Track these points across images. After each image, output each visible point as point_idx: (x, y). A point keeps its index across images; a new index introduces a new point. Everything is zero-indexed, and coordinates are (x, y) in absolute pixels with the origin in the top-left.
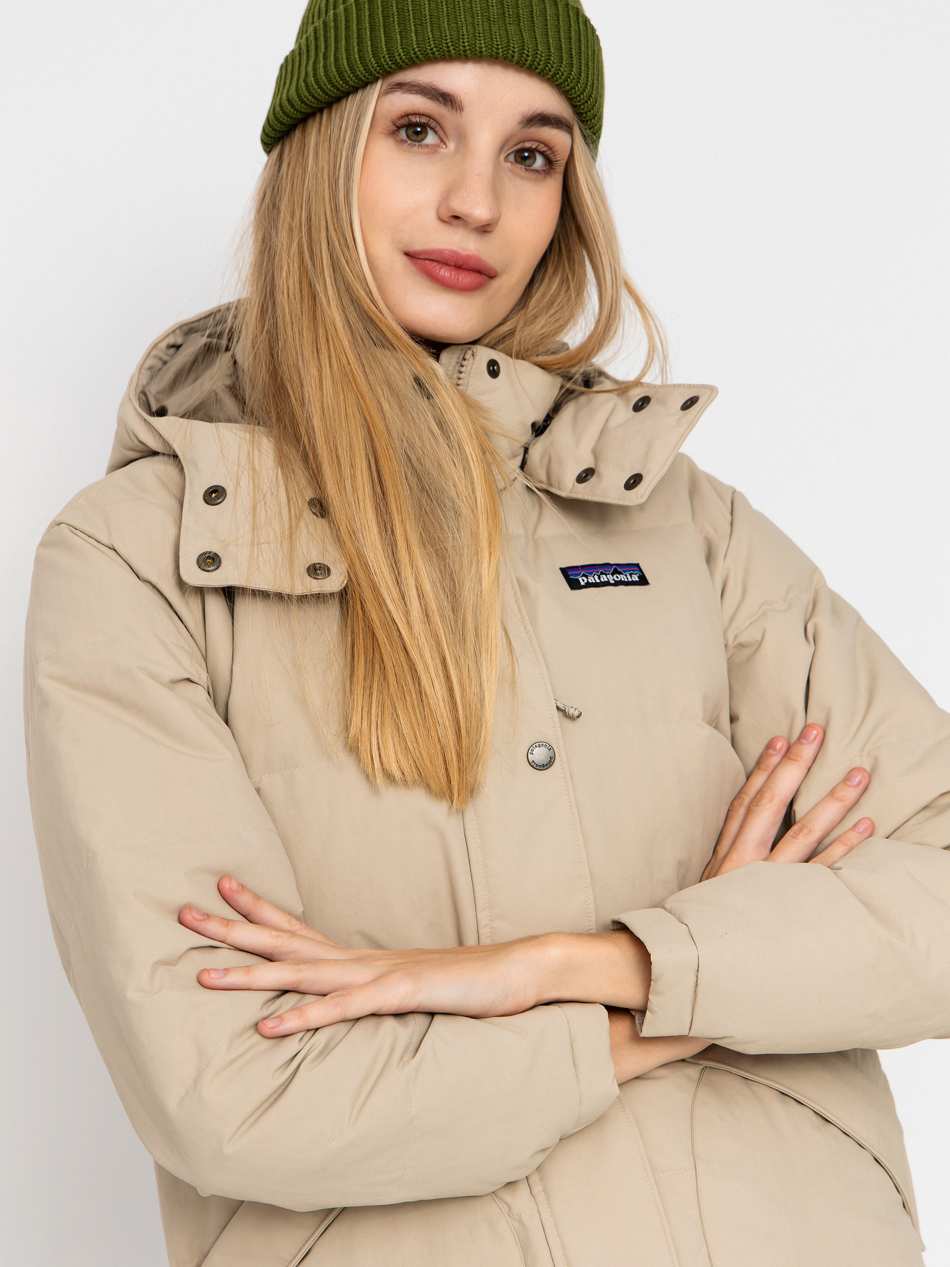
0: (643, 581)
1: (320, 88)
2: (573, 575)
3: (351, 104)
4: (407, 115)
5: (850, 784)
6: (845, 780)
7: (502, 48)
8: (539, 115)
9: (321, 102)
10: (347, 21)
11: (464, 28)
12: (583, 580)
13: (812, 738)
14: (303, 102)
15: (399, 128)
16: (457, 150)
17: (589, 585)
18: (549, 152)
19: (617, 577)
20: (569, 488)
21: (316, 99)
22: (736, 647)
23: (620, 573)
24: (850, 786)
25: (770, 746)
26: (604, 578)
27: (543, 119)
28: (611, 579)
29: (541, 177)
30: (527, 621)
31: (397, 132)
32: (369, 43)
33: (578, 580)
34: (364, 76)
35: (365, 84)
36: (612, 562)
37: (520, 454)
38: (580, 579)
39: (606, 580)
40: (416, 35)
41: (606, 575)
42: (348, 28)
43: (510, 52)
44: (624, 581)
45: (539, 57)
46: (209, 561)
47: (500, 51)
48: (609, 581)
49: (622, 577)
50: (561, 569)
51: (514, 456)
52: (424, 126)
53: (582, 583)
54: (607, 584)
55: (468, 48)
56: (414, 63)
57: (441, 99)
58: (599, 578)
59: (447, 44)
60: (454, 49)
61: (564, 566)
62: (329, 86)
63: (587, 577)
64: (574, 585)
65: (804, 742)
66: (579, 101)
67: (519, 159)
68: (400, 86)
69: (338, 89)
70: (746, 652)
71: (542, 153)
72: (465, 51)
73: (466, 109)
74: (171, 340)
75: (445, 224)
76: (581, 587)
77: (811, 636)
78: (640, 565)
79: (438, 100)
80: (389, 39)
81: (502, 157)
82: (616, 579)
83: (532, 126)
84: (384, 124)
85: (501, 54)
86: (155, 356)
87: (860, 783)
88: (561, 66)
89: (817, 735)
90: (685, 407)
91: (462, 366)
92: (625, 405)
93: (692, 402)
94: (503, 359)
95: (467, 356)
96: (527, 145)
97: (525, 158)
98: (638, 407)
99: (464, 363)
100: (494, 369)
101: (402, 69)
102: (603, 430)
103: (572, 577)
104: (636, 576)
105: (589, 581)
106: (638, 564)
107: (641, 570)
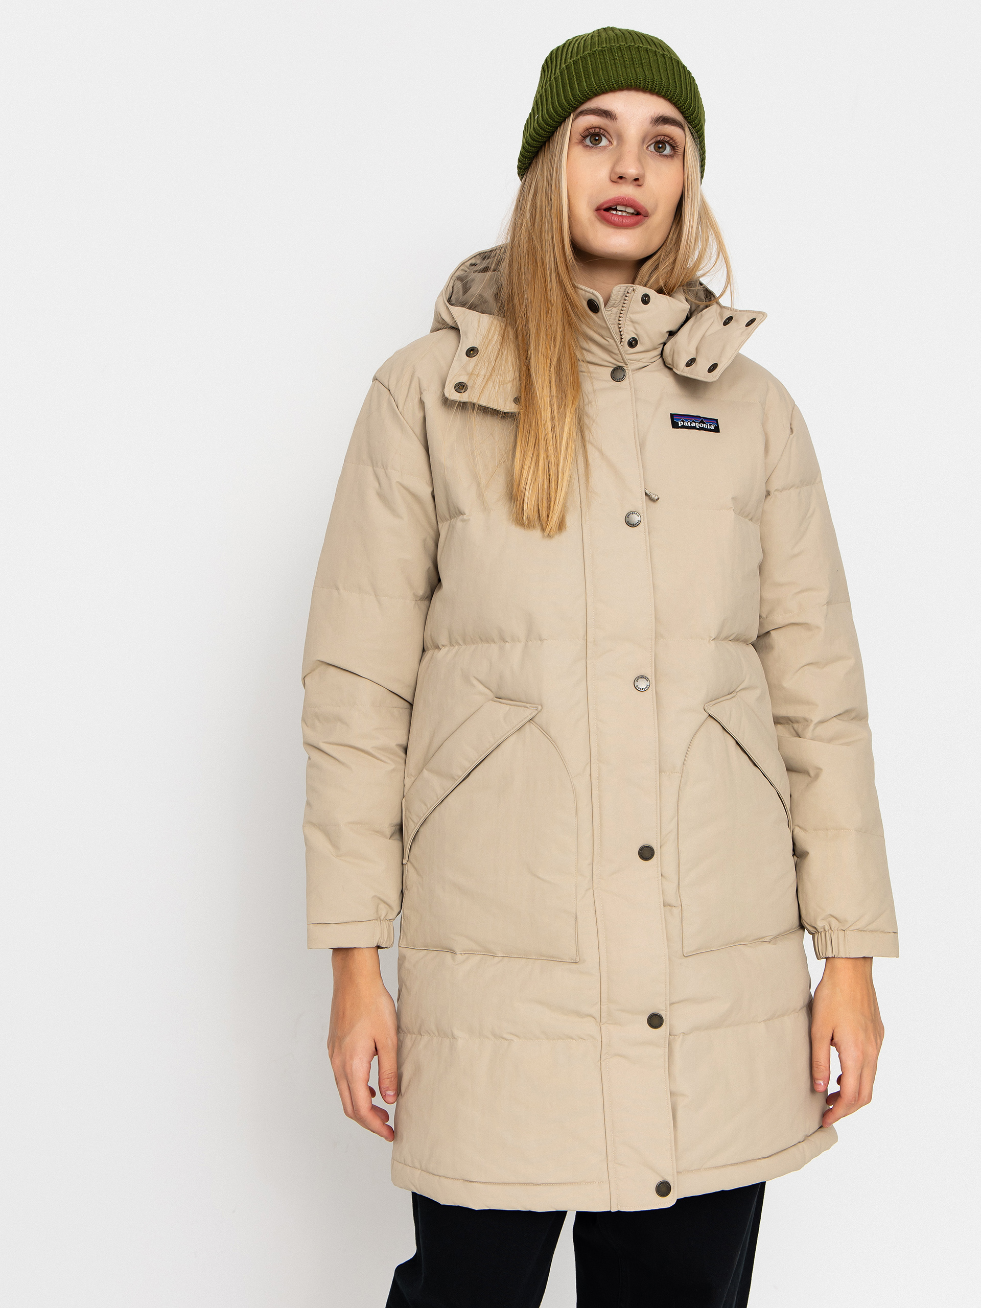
0: (717, 430)
1: (541, 128)
3: (558, 134)
4: (587, 129)
7: (633, 80)
8: (661, 117)
9: (544, 137)
10: (551, 89)
11: (611, 73)
12: (681, 424)
14: (534, 140)
15: (584, 137)
16: (618, 144)
17: (683, 427)
18: (671, 141)
19: (701, 425)
20: (681, 369)
21: (541, 136)
23: (704, 423)
26: (693, 424)
27: (664, 120)
28: (698, 425)
29: (669, 157)
30: (638, 443)
31: (584, 140)
32: (562, 95)
33: (678, 422)
34: (562, 114)
35: (564, 119)
36: (702, 416)
37: (660, 348)
39: (694, 425)
40: (586, 82)
41: (695, 423)
42: (552, 92)
43: (638, 81)
44: (705, 428)
45: (655, 83)
46: (461, 387)
48: (696, 426)
49: (704, 426)
50: (671, 414)
52: (598, 134)
53: (680, 425)
54: (695, 428)
55: (614, 83)
56: (588, 98)
57: (604, 115)
58: (690, 424)
59: (603, 83)
60: (607, 85)
62: (546, 126)
63: (684, 422)
64: (675, 425)
66: (684, 108)
67: (656, 149)
68: (582, 113)
69: (551, 127)
71: (671, 145)
72: (613, 85)
73: (618, 116)
74: (473, 261)
75: (615, 184)
76: (679, 428)
80: (572, 89)
81: (645, 147)
82: (700, 426)
83: (658, 125)
84: (577, 137)
86: (462, 270)
88: (669, 87)
90: (748, 325)
91: (626, 296)
92: (720, 321)
93: (753, 321)
94: (652, 293)
95: (629, 291)
96: (659, 139)
97: (660, 148)
98: (725, 323)
99: (627, 295)
100: (646, 300)
101: (582, 103)
102: (703, 336)
103: (676, 420)
104: (713, 426)
105: (685, 424)
106: (717, 420)
107: (717, 424)
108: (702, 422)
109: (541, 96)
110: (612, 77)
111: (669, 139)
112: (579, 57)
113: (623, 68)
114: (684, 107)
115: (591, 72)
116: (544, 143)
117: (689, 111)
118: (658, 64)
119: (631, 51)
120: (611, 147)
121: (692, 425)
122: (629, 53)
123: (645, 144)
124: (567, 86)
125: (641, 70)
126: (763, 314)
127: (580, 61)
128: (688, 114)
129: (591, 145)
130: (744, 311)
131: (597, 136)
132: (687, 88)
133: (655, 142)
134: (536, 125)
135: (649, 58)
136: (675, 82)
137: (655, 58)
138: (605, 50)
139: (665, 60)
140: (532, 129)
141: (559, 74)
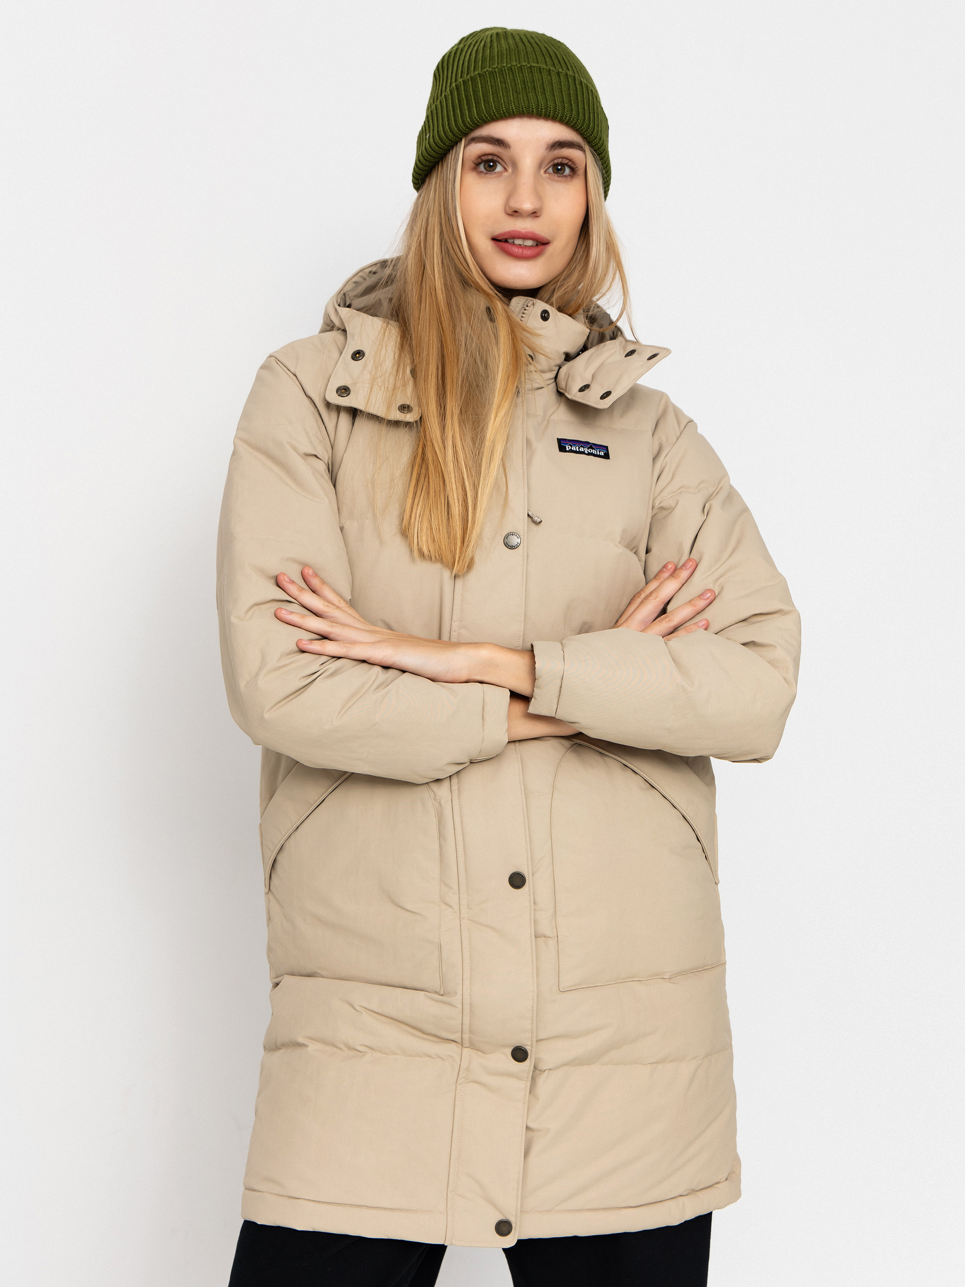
0: (607, 456)
1: (433, 150)
2: (563, 443)
3: (451, 157)
4: (480, 157)
5: (702, 597)
6: (700, 595)
7: (525, 107)
8: (557, 142)
9: (436, 158)
10: (441, 108)
11: (502, 99)
12: (569, 448)
13: (689, 566)
14: (426, 160)
15: (478, 165)
16: (513, 172)
17: (571, 451)
18: (570, 163)
19: (590, 451)
20: (574, 394)
21: (432, 157)
22: (659, 508)
23: (593, 449)
24: (701, 599)
25: (665, 566)
26: (582, 449)
27: (560, 144)
28: (586, 451)
29: (569, 179)
30: (525, 463)
31: (477, 167)
32: (453, 119)
33: (565, 447)
34: (454, 139)
35: (455, 143)
36: (590, 442)
37: (554, 370)
38: (567, 447)
39: (583, 450)
40: (476, 110)
41: (584, 448)
42: (442, 112)
43: (530, 109)
44: (594, 454)
45: (549, 109)
46: (344, 391)
47: (524, 109)
48: (584, 452)
49: (594, 451)
50: (558, 439)
51: (551, 371)
53: (567, 449)
54: (583, 453)
55: (505, 111)
56: (477, 126)
57: (497, 143)
58: (579, 449)
59: (493, 111)
60: (498, 113)
61: (560, 438)
62: (437, 148)
63: (571, 446)
64: (562, 449)
65: (684, 568)
66: (583, 130)
67: (555, 171)
68: (473, 140)
69: (443, 149)
70: (665, 513)
71: (569, 167)
72: (504, 113)
73: (512, 147)
75: (510, 217)
76: (566, 451)
77: (705, 510)
78: (609, 448)
79: (496, 144)
81: (542, 171)
82: (589, 451)
83: (555, 150)
84: (469, 164)
85: (525, 111)
87: (708, 598)
88: (565, 112)
89: (692, 565)
90: (650, 358)
91: (525, 310)
92: (622, 352)
93: (654, 356)
94: (552, 311)
95: (529, 305)
96: (556, 161)
97: (558, 170)
98: (628, 355)
99: (527, 308)
100: (545, 316)
101: (472, 130)
102: (602, 364)
103: (563, 445)
104: (603, 453)
105: (572, 449)
106: (607, 447)
107: (608, 450)
108: (591, 447)
109: (432, 112)
110: (503, 105)
111: (567, 161)
112: (469, 76)
113: (514, 93)
114: (581, 129)
115: (482, 97)
116: (438, 163)
117: (587, 132)
118: (552, 86)
119: (523, 73)
120: (506, 174)
121: (580, 450)
122: (521, 75)
123: (542, 168)
124: (457, 111)
125: (534, 94)
126: (668, 351)
127: (470, 82)
128: (586, 135)
129: (485, 171)
130: (649, 346)
131: (492, 162)
132: (584, 108)
133: (552, 165)
134: (428, 145)
135: (542, 79)
136: (571, 104)
137: (549, 78)
138: (495, 72)
139: (560, 79)
140: (424, 148)
141: (449, 92)
